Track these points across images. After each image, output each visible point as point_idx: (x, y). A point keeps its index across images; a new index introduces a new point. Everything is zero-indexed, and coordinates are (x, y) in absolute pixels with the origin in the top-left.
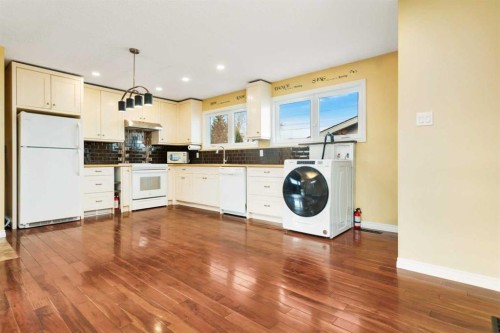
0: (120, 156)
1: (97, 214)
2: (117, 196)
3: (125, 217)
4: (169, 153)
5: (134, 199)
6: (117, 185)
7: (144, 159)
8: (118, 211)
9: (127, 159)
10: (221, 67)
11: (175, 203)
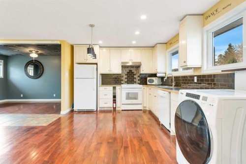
0: (122, 80)
1: (106, 109)
2: (114, 101)
3: (118, 112)
4: (148, 79)
5: (123, 104)
6: (114, 97)
7: (135, 82)
8: (115, 108)
9: (126, 82)
10: (143, 17)
11: (147, 109)
